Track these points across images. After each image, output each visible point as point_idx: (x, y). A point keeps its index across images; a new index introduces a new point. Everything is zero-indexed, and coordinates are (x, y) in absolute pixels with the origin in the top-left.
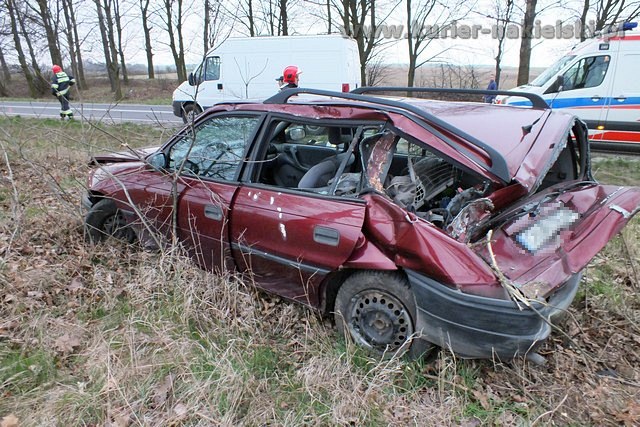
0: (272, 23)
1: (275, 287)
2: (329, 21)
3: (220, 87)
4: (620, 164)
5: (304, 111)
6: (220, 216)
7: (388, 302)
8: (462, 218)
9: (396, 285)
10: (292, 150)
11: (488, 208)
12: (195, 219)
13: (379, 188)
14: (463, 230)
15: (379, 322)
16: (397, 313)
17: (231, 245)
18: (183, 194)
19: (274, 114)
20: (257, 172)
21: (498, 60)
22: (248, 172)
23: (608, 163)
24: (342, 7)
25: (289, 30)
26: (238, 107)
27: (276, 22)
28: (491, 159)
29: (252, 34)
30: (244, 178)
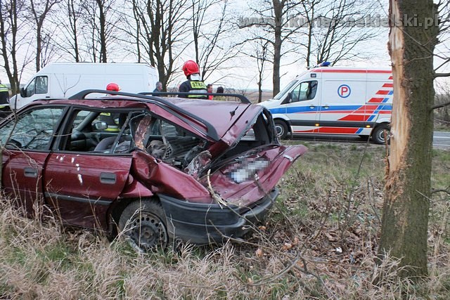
0: (94, 55)
1: (77, 221)
2: (139, 55)
4: (329, 147)
5: (96, 103)
6: (36, 174)
7: (151, 219)
8: (195, 164)
9: (154, 206)
10: (97, 136)
11: (209, 157)
12: (15, 174)
13: (142, 147)
14: (196, 171)
15: (147, 233)
16: (157, 225)
17: (44, 194)
18: (7, 162)
19: (75, 106)
20: (63, 144)
21: (260, 84)
22: (57, 144)
23: (322, 147)
24: (147, 46)
25: (107, 60)
26: (51, 102)
27: (98, 55)
28: (208, 128)
29: (77, 61)
30: (55, 147)
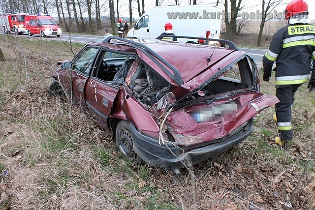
3: (148, 31)
6: (82, 90)
7: (129, 135)
8: (164, 101)
13: (129, 83)
14: (164, 107)
15: (127, 143)
16: (131, 140)
17: (86, 103)
19: (103, 48)
20: (95, 73)
22: (92, 72)
26: (95, 44)
30: (92, 75)
